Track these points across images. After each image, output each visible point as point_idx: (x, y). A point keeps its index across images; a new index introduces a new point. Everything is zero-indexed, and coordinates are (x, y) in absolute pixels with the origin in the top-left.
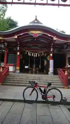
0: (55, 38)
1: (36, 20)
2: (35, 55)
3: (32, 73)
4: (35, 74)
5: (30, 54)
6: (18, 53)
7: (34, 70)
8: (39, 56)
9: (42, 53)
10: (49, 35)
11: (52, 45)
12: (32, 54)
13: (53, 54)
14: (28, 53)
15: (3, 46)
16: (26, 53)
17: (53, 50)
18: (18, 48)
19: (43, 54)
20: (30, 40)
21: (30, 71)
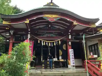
0: (75, 23)
1: (52, 2)
2: (50, 44)
3: (46, 67)
5: (44, 43)
8: (55, 44)
9: (58, 42)
11: (70, 31)
12: (46, 42)
14: (41, 41)
15: (8, 34)
16: (39, 42)
21: (43, 65)
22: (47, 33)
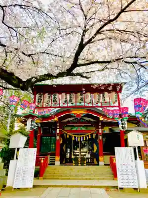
0: (101, 119)
2: (79, 138)
3: (77, 164)
4: (81, 165)
6: (58, 138)
7: (80, 159)
10: (94, 115)
11: (100, 124)
12: (75, 137)
13: (103, 137)
16: (68, 137)
17: (102, 131)
18: (58, 131)
19: (90, 137)
20: (73, 118)
21: (74, 162)
22: (77, 126)
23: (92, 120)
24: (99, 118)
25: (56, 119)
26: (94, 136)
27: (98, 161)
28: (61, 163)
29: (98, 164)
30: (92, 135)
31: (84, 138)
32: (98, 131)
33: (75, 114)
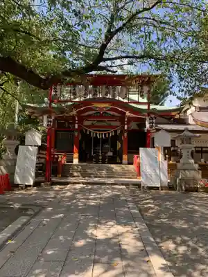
0: (128, 114)
2: (101, 135)
4: (102, 163)
5: (94, 134)
6: (76, 134)
7: (100, 157)
8: (107, 136)
10: (120, 110)
11: (126, 120)
12: (96, 134)
13: (128, 134)
14: (90, 132)
16: (88, 133)
17: (128, 127)
18: (76, 126)
19: (113, 134)
21: (94, 160)
22: (98, 121)
23: (116, 114)
24: (125, 113)
25: (74, 112)
26: (119, 132)
27: (121, 159)
28: (80, 160)
29: (121, 163)
30: (116, 132)
31: (107, 135)
32: (124, 127)
33: (97, 107)
